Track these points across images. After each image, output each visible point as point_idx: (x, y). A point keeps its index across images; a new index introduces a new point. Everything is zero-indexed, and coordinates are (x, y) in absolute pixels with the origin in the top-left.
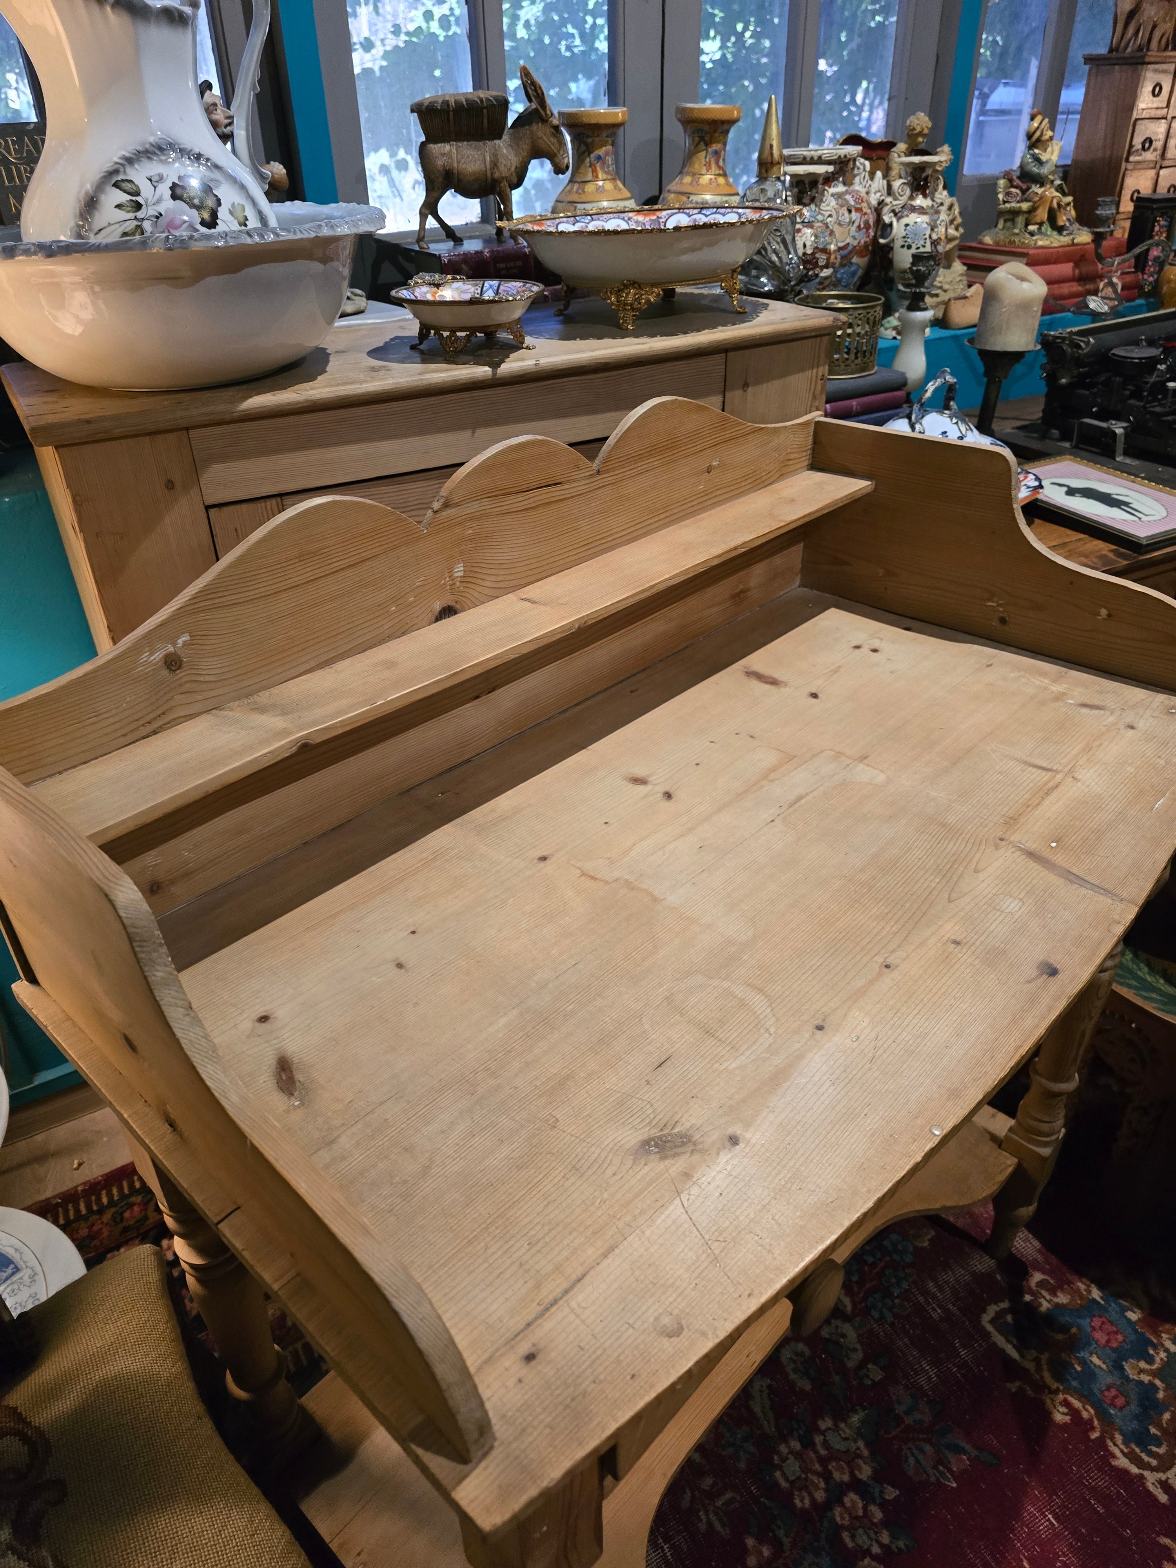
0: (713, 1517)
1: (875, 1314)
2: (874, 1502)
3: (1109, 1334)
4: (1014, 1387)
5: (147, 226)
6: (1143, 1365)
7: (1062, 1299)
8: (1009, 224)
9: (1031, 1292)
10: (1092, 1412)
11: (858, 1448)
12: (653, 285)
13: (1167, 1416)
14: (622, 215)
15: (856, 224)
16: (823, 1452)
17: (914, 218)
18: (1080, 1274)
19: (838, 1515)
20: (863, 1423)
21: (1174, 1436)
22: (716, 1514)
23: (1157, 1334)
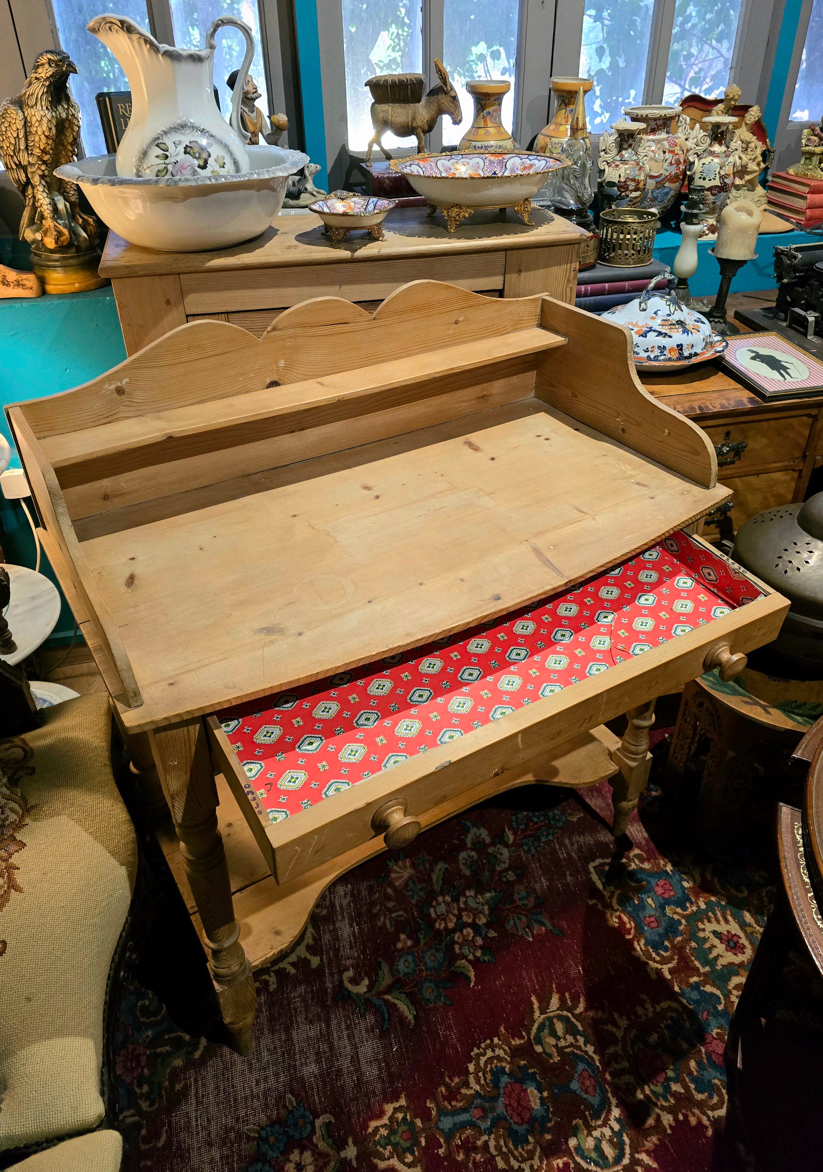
0: (387, 921)
1: (526, 848)
2: (480, 936)
3: (665, 890)
4: (591, 902)
5: (170, 167)
6: (679, 910)
7: (646, 866)
8: (808, 161)
9: (628, 858)
10: (633, 925)
11: (483, 909)
12: (467, 207)
13: (679, 939)
14: (482, 156)
15: (669, 161)
16: (462, 906)
17: (707, 160)
18: (664, 856)
19: (457, 936)
20: (491, 898)
21: (679, 950)
22: (390, 920)
23: (697, 897)
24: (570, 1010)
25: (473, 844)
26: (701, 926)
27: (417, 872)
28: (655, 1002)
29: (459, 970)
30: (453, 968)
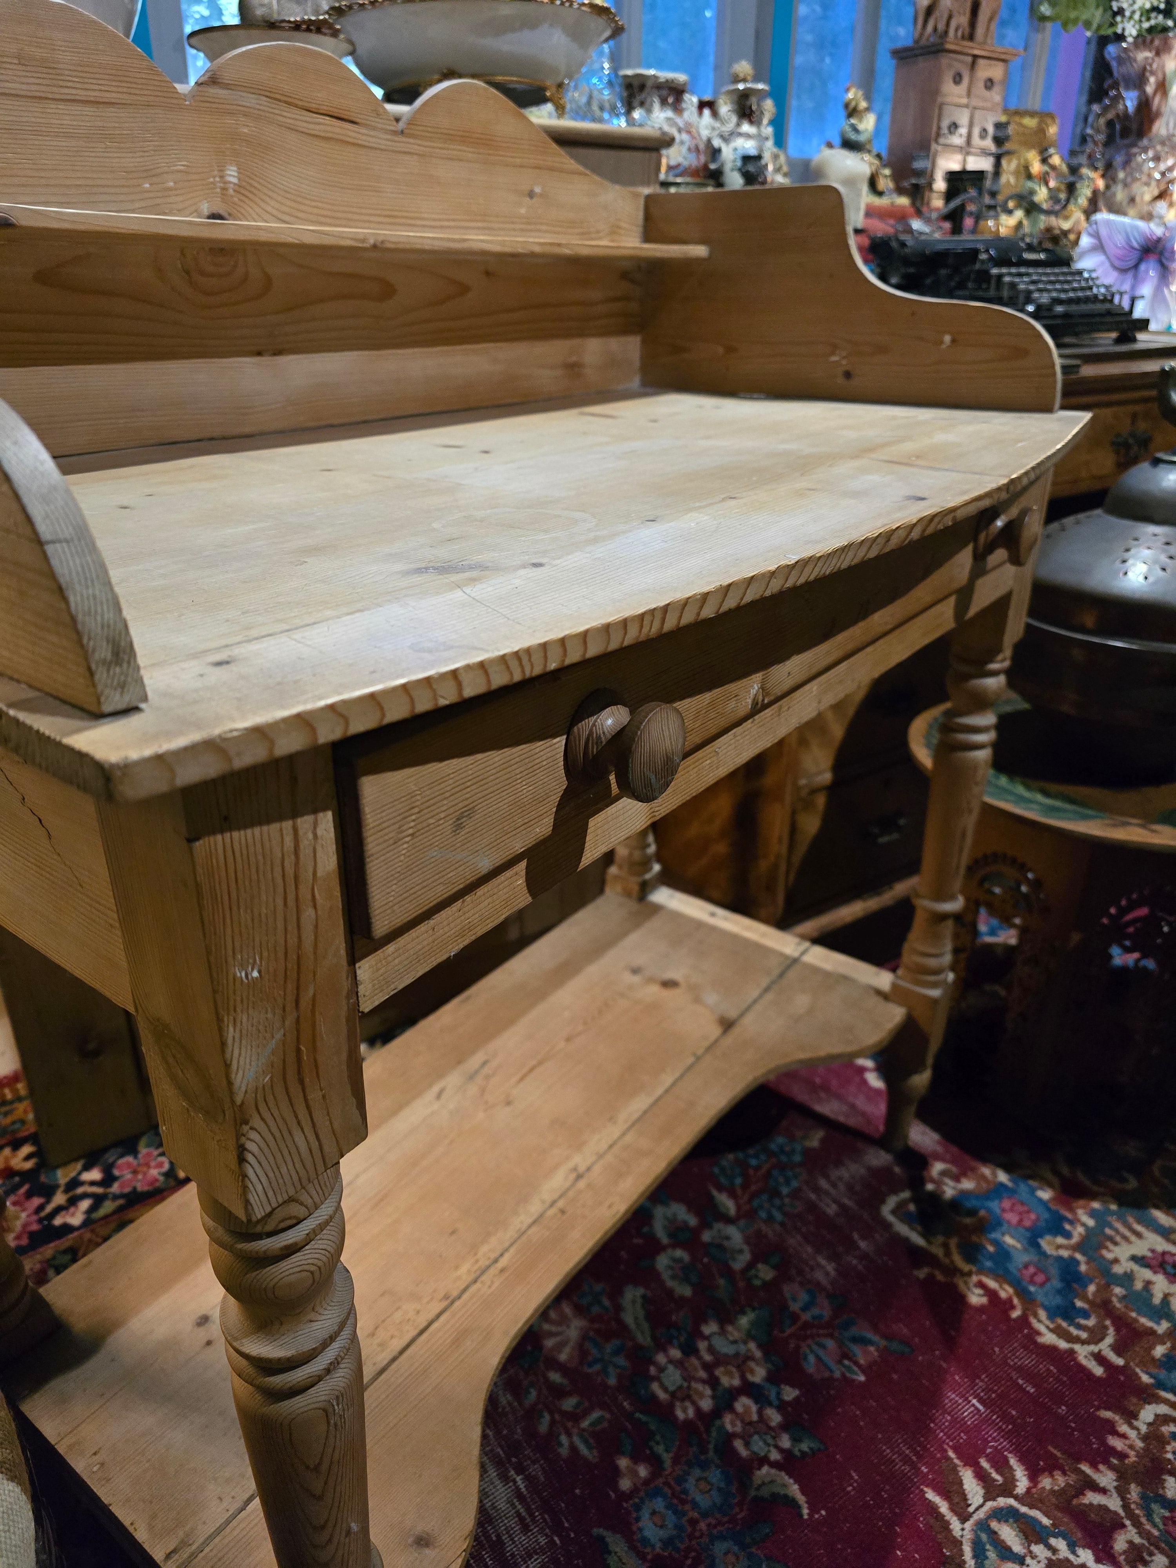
0: (577, 1441)
1: (763, 1214)
2: (770, 1404)
3: (1020, 1214)
4: (922, 1273)
6: (1060, 1240)
7: (967, 1184)
9: (933, 1181)
10: (1010, 1290)
11: (749, 1350)
13: (1092, 1288)
16: (708, 1358)
17: (741, 143)
18: (985, 1160)
19: (729, 1423)
20: (753, 1324)
21: (1104, 1307)
22: (581, 1436)
23: (1072, 1210)
24: (1007, 1489)
25: (671, 1235)
26: (1109, 1256)
27: (592, 1321)
28: (1131, 1416)
29: (765, 1492)
30: (753, 1493)
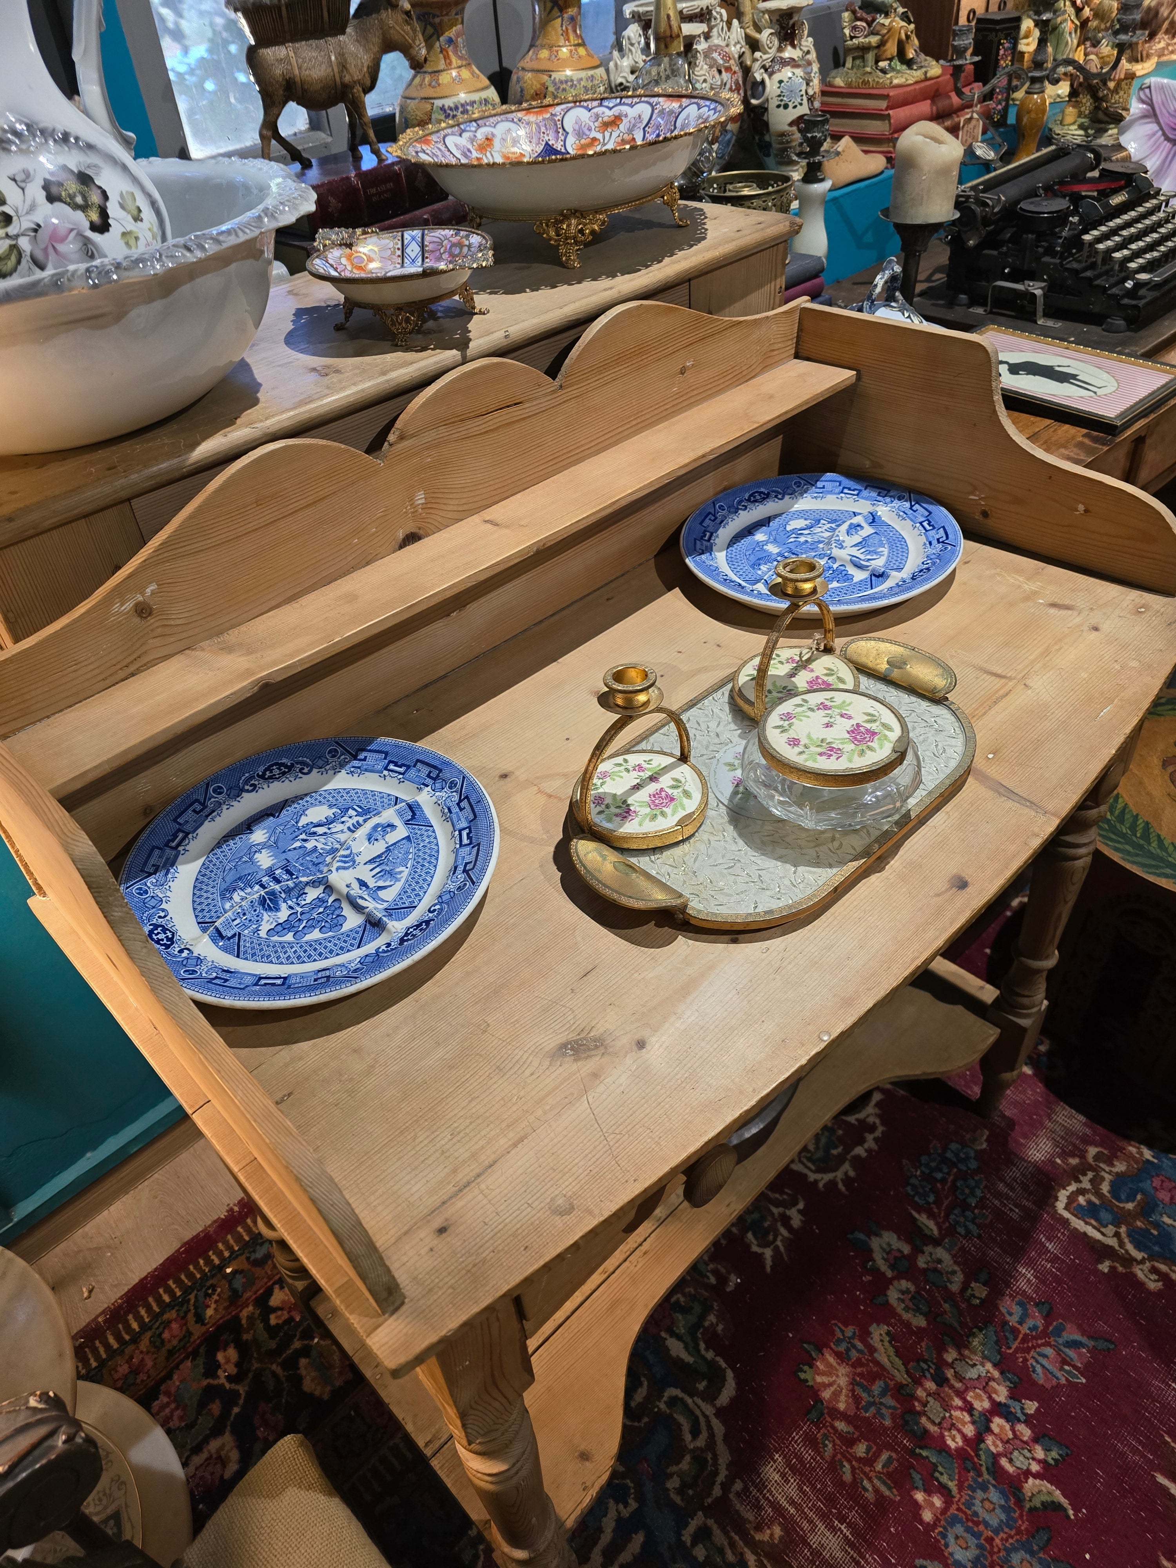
0: (878, 1484)
1: (961, 1230)
2: (1019, 1420)
3: (1170, 1191)
4: (1105, 1267)
5: (24, 243)
7: (1121, 1167)
8: (858, 62)
11: (988, 1372)
12: (597, 211)
15: (728, 86)
16: (958, 1385)
17: (787, 73)
19: (991, 1444)
20: (984, 1344)
22: (879, 1479)
25: (892, 1267)
27: (854, 1366)
29: (1037, 1502)
30: (1027, 1505)
